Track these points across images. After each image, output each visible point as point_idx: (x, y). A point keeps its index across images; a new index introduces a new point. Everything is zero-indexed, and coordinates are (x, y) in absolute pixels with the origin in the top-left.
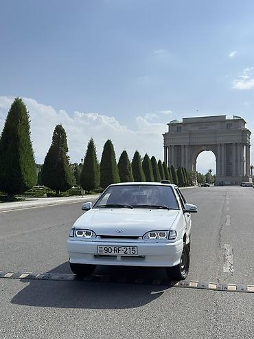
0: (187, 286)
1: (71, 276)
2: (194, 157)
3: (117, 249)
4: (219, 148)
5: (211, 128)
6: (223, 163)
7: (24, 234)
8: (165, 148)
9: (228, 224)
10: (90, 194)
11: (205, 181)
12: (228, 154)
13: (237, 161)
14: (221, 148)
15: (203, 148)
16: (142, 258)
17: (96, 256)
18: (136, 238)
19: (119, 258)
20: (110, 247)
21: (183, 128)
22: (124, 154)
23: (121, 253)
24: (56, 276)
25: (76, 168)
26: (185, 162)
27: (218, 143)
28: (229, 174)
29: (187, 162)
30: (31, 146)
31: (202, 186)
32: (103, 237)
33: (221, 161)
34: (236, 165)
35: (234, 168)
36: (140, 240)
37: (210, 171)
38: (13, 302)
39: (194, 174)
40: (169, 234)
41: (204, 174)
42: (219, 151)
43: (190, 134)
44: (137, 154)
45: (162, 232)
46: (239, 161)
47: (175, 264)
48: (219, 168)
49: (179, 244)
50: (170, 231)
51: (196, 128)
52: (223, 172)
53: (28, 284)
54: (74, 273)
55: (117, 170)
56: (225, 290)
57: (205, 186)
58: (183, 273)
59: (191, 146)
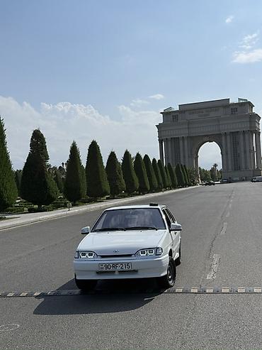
0: (174, 292)
1: (78, 291)
2: (195, 150)
3: (115, 265)
4: (223, 138)
5: (213, 114)
6: (229, 156)
7: (20, 258)
8: (161, 142)
9: (223, 233)
10: (77, 205)
11: (210, 177)
12: (235, 144)
13: (245, 152)
14: (226, 138)
15: (205, 139)
16: (135, 271)
17: (98, 273)
18: (130, 255)
19: (117, 273)
20: (109, 264)
21: (180, 117)
22: (112, 156)
23: (119, 269)
24: (65, 292)
25: (55, 174)
26: (184, 157)
27: (223, 132)
28: (237, 168)
29: (187, 156)
30: (8, 157)
31: (206, 185)
32: (103, 257)
33: (227, 154)
34: (245, 158)
35: (243, 160)
36: (133, 257)
37: (216, 165)
38: (35, 313)
39: (197, 172)
40: (156, 251)
41: (209, 169)
42: (223, 142)
43: (189, 123)
44: (127, 154)
45: (150, 249)
46: (248, 153)
47: (162, 275)
48: (225, 162)
49: (165, 258)
50: (158, 248)
51: (195, 116)
52: (230, 167)
53: (43, 299)
54: (80, 288)
55: (105, 175)
56: (205, 292)
57: (210, 184)
58: (170, 282)
59: (191, 138)
